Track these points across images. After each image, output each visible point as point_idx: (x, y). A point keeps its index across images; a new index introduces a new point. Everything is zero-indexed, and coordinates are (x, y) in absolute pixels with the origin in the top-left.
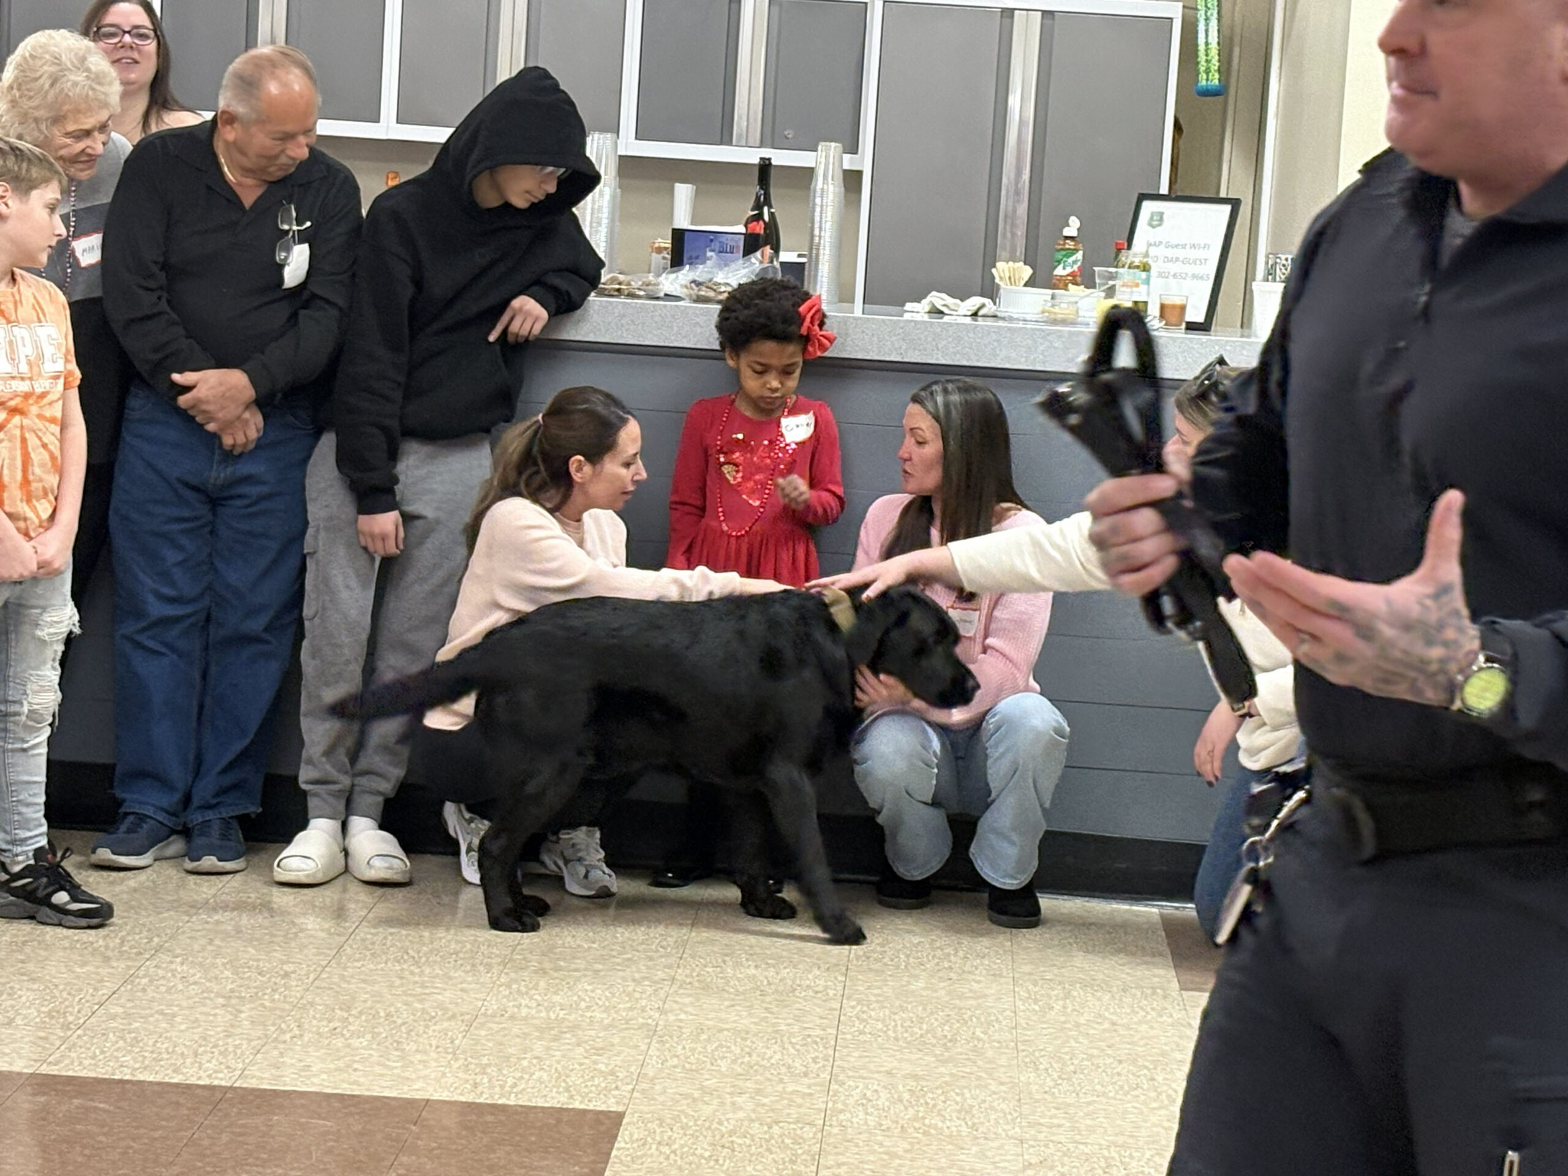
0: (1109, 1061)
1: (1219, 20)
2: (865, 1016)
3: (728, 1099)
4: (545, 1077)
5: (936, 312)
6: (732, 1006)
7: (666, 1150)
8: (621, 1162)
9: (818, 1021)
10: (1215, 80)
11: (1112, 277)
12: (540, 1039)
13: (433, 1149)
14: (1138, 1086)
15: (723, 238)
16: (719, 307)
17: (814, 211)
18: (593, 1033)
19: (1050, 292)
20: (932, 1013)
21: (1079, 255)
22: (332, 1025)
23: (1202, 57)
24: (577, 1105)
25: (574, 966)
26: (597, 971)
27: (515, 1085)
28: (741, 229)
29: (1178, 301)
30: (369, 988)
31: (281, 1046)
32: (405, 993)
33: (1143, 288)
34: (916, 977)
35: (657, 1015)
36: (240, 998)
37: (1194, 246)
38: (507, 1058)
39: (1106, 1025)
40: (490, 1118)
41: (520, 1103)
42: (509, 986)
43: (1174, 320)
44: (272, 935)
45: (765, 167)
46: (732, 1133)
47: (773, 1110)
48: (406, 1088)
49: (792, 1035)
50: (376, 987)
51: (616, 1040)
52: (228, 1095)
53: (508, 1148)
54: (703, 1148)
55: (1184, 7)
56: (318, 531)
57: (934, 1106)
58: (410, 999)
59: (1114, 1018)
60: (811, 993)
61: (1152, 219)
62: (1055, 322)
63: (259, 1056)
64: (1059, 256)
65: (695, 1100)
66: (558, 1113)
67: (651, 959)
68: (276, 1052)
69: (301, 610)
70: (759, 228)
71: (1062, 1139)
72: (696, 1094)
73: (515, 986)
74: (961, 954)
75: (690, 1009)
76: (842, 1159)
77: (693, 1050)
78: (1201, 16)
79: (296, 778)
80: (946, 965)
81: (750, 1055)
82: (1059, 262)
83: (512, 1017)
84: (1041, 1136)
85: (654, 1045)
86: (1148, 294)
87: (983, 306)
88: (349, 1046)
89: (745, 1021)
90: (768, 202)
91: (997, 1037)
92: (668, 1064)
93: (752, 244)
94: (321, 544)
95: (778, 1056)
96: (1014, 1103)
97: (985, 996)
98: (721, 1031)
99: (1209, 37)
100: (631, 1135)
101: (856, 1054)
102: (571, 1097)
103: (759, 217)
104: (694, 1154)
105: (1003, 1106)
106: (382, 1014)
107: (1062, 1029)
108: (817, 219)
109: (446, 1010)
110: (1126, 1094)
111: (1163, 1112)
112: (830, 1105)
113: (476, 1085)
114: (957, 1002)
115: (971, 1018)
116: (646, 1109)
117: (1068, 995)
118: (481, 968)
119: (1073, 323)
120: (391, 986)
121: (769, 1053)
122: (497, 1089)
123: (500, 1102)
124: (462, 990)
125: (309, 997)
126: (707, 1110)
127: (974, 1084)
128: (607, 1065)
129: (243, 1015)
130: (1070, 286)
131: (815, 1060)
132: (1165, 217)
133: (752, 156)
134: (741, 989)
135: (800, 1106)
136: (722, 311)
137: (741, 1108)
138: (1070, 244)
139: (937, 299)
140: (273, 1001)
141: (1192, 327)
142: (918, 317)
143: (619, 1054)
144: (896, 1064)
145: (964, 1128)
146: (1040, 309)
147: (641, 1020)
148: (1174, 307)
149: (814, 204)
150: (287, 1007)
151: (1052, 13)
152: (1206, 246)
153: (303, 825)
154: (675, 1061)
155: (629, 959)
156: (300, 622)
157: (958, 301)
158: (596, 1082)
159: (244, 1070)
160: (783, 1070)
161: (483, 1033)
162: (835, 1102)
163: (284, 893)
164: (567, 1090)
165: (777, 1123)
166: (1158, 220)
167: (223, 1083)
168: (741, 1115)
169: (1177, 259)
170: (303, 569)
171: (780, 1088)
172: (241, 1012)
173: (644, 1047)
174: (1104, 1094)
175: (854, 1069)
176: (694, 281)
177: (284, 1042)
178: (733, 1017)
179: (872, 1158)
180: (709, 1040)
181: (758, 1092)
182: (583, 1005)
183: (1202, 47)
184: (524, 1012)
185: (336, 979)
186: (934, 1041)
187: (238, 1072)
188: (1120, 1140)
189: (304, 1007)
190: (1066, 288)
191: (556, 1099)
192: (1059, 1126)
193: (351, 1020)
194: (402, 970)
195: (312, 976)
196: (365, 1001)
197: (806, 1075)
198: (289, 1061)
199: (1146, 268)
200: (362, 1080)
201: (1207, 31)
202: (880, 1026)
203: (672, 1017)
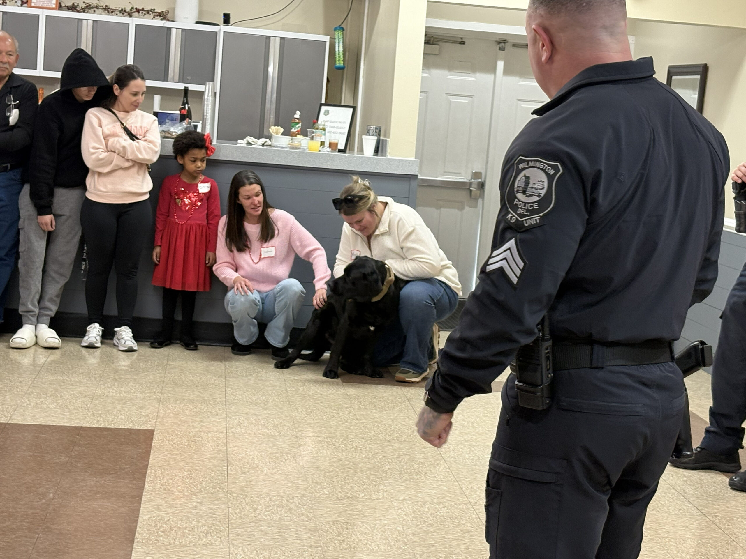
0: (322, 408)
1: (343, 42)
2: (234, 394)
3: (191, 424)
4: (123, 417)
5: (249, 144)
6: (187, 391)
7: (171, 443)
8: (156, 448)
9: (218, 396)
10: (342, 64)
11: (313, 132)
12: (119, 404)
13: (87, 444)
14: (334, 416)
15: (172, 115)
16: (173, 140)
17: (204, 106)
18: (138, 401)
19: (291, 137)
20: (258, 392)
21: (300, 125)
22: (41, 400)
23: (337, 56)
24: (136, 427)
25: (126, 377)
26: (135, 379)
27: (113, 421)
28: (178, 112)
29: (335, 142)
30: (52, 386)
31: (23, 408)
32: (66, 388)
33: (323, 137)
34: (250, 380)
35: (160, 395)
36: (5, 390)
37: (340, 122)
38: (108, 411)
39: (319, 395)
40: (105, 433)
41: (116, 427)
42: (104, 385)
43: (334, 148)
44: (13, 368)
45: (186, 90)
46: (194, 436)
47: (208, 428)
48: (73, 423)
49: (210, 401)
50: (55, 386)
51: (147, 404)
52: (7, 426)
53: (114, 444)
54: (185, 442)
55: (330, 38)
56: (24, 220)
57: (264, 425)
58: (69, 390)
59: (321, 392)
60: (214, 386)
61: (325, 112)
62: (293, 148)
63: (16, 412)
64: (293, 124)
65: (179, 425)
66: (130, 430)
67: (154, 374)
68: (22, 410)
69: (18, 248)
70: (185, 112)
71: (311, 435)
72: (179, 423)
73: (106, 385)
74: (264, 371)
75: (172, 392)
76: (235, 445)
77: (175, 407)
78: (337, 41)
79: (17, 310)
80: (260, 375)
81: (196, 408)
82: (293, 127)
83: (107, 396)
84: (303, 435)
85: (161, 405)
86: (325, 139)
87: (266, 142)
88: (49, 407)
89: (192, 396)
90: (187, 103)
91: (282, 400)
92: (168, 412)
93: (183, 118)
94: (26, 225)
95: (206, 408)
96: (292, 423)
97: (275, 386)
98: (184, 400)
99: (339, 48)
100: (158, 438)
101: (234, 407)
102: (134, 424)
103: (184, 108)
104: (182, 444)
105: (288, 424)
106: (59, 396)
107: (304, 397)
108: (205, 109)
109: (82, 394)
110: (330, 419)
111: (344, 425)
112: (228, 425)
113: (98, 421)
114: (266, 388)
115: (272, 393)
116: (162, 428)
117: (304, 385)
118: (93, 378)
119: (299, 149)
120: (61, 386)
121: (203, 407)
122: (106, 422)
123: (108, 427)
124: (87, 387)
125: (30, 390)
126: (184, 428)
127: (277, 417)
128: (145, 413)
129: (7, 397)
130: (298, 136)
131: (219, 409)
132: (330, 112)
133: (181, 86)
134: (189, 385)
135: (217, 426)
136: (175, 142)
137: (196, 428)
138: (297, 121)
139: (250, 139)
140: (17, 391)
141: (340, 151)
142: (242, 145)
143: (148, 409)
144: (248, 410)
145: (276, 433)
146: (287, 143)
147: (154, 397)
148: (334, 143)
149: (204, 104)
150: (23, 393)
151: (284, 38)
152: (344, 123)
153: (20, 326)
154: (169, 411)
155: (146, 375)
156: (18, 253)
157: (256, 140)
158: (142, 419)
159: (11, 417)
160: (209, 413)
161: (97, 402)
162: (229, 424)
163: (15, 352)
164: (132, 422)
165: (210, 432)
166: (327, 113)
167: (4, 422)
168: (197, 430)
169: (334, 127)
170: (18, 234)
171: (208, 420)
172: (6, 395)
173: (157, 406)
174: (322, 419)
175: (233, 412)
176: (163, 131)
177: (24, 406)
178: (187, 395)
179: (245, 444)
180: (180, 403)
181: (201, 421)
182: (132, 391)
183: (337, 52)
184: (111, 394)
185: (39, 383)
186: (260, 402)
187: (9, 418)
188: (331, 435)
189: (29, 394)
190: (296, 136)
191: (128, 425)
192: (309, 431)
193: (48, 398)
194: (63, 379)
195: (30, 382)
196: (52, 391)
197: (217, 415)
198: (27, 413)
199: (324, 130)
200: (56, 420)
201: (339, 46)
202: (240, 397)
203: (165, 395)
